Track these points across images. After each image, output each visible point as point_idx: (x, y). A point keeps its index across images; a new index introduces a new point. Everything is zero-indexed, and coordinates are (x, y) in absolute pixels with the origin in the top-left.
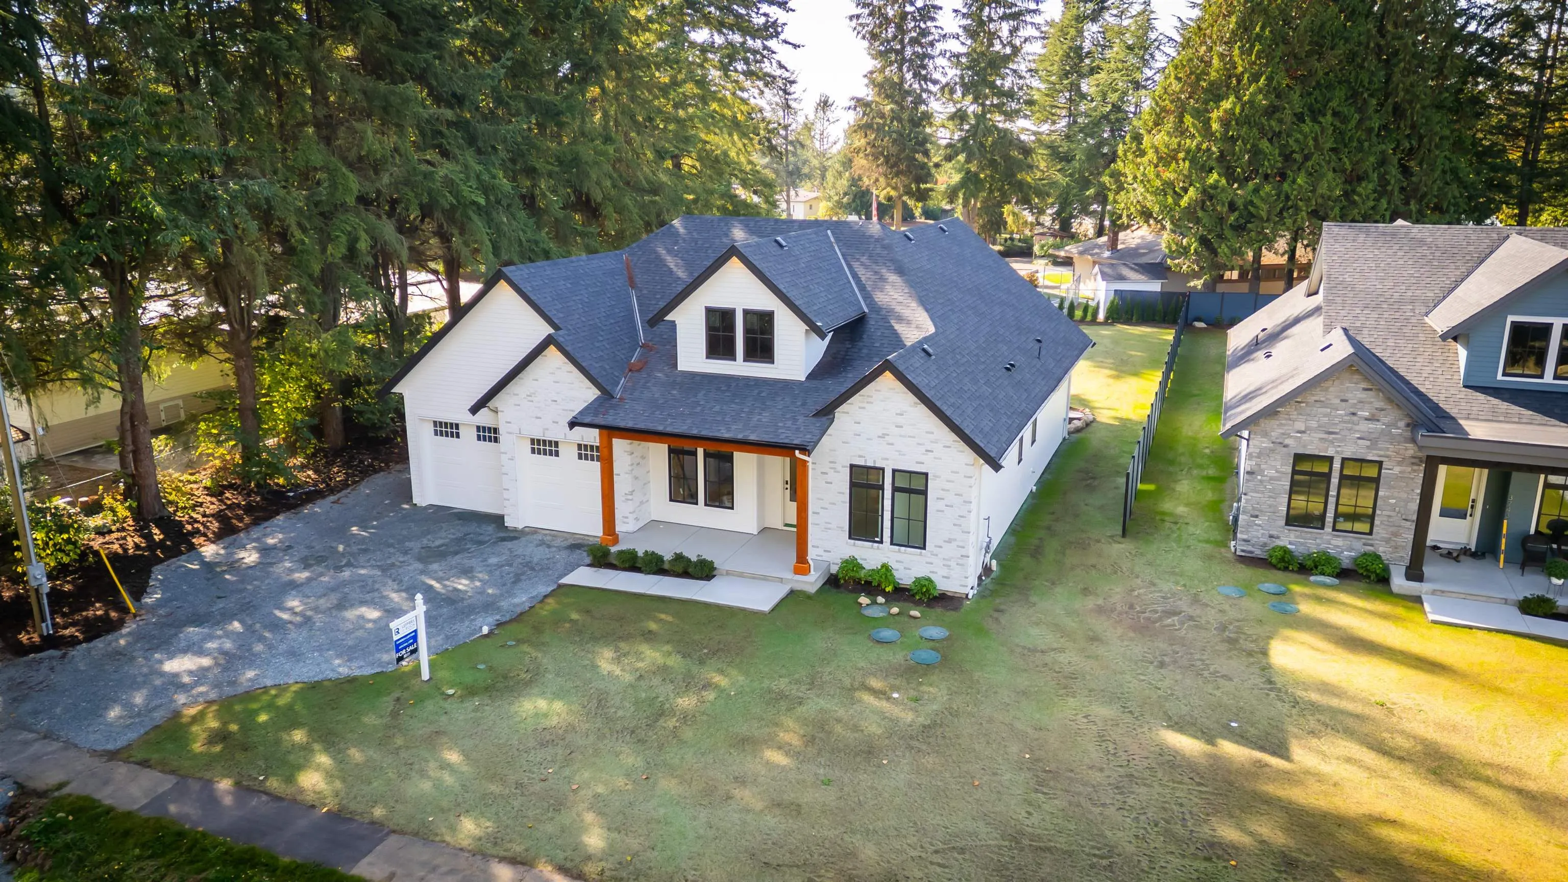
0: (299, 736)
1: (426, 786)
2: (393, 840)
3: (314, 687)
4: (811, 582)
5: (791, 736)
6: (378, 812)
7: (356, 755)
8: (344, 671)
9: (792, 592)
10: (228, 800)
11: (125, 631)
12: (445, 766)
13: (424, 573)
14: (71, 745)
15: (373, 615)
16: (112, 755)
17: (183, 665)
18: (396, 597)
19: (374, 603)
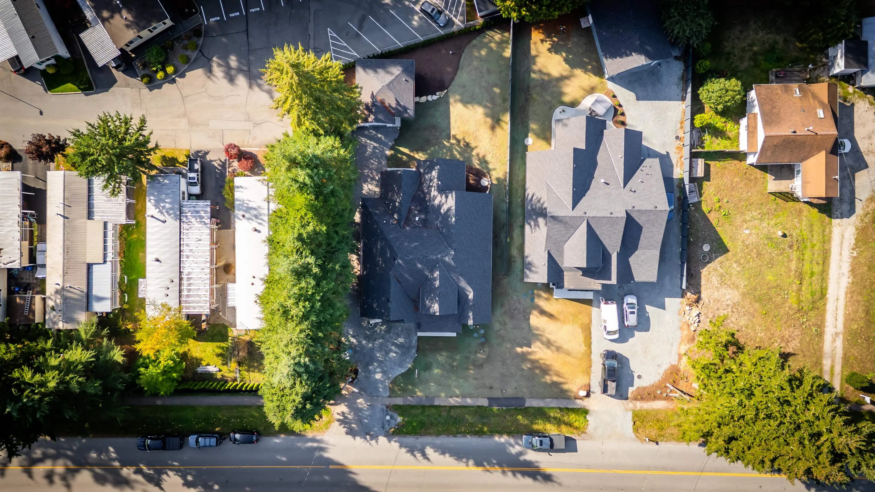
0: (410, 387)
1: (433, 390)
2: (436, 399)
3: (402, 375)
5: (471, 367)
6: (431, 396)
7: (420, 388)
10: (412, 400)
12: (432, 386)
13: (391, 338)
14: (383, 397)
15: (395, 355)
16: (390, 396)
17: (378, 376)
18: (393, 348)
19: (391, 351)
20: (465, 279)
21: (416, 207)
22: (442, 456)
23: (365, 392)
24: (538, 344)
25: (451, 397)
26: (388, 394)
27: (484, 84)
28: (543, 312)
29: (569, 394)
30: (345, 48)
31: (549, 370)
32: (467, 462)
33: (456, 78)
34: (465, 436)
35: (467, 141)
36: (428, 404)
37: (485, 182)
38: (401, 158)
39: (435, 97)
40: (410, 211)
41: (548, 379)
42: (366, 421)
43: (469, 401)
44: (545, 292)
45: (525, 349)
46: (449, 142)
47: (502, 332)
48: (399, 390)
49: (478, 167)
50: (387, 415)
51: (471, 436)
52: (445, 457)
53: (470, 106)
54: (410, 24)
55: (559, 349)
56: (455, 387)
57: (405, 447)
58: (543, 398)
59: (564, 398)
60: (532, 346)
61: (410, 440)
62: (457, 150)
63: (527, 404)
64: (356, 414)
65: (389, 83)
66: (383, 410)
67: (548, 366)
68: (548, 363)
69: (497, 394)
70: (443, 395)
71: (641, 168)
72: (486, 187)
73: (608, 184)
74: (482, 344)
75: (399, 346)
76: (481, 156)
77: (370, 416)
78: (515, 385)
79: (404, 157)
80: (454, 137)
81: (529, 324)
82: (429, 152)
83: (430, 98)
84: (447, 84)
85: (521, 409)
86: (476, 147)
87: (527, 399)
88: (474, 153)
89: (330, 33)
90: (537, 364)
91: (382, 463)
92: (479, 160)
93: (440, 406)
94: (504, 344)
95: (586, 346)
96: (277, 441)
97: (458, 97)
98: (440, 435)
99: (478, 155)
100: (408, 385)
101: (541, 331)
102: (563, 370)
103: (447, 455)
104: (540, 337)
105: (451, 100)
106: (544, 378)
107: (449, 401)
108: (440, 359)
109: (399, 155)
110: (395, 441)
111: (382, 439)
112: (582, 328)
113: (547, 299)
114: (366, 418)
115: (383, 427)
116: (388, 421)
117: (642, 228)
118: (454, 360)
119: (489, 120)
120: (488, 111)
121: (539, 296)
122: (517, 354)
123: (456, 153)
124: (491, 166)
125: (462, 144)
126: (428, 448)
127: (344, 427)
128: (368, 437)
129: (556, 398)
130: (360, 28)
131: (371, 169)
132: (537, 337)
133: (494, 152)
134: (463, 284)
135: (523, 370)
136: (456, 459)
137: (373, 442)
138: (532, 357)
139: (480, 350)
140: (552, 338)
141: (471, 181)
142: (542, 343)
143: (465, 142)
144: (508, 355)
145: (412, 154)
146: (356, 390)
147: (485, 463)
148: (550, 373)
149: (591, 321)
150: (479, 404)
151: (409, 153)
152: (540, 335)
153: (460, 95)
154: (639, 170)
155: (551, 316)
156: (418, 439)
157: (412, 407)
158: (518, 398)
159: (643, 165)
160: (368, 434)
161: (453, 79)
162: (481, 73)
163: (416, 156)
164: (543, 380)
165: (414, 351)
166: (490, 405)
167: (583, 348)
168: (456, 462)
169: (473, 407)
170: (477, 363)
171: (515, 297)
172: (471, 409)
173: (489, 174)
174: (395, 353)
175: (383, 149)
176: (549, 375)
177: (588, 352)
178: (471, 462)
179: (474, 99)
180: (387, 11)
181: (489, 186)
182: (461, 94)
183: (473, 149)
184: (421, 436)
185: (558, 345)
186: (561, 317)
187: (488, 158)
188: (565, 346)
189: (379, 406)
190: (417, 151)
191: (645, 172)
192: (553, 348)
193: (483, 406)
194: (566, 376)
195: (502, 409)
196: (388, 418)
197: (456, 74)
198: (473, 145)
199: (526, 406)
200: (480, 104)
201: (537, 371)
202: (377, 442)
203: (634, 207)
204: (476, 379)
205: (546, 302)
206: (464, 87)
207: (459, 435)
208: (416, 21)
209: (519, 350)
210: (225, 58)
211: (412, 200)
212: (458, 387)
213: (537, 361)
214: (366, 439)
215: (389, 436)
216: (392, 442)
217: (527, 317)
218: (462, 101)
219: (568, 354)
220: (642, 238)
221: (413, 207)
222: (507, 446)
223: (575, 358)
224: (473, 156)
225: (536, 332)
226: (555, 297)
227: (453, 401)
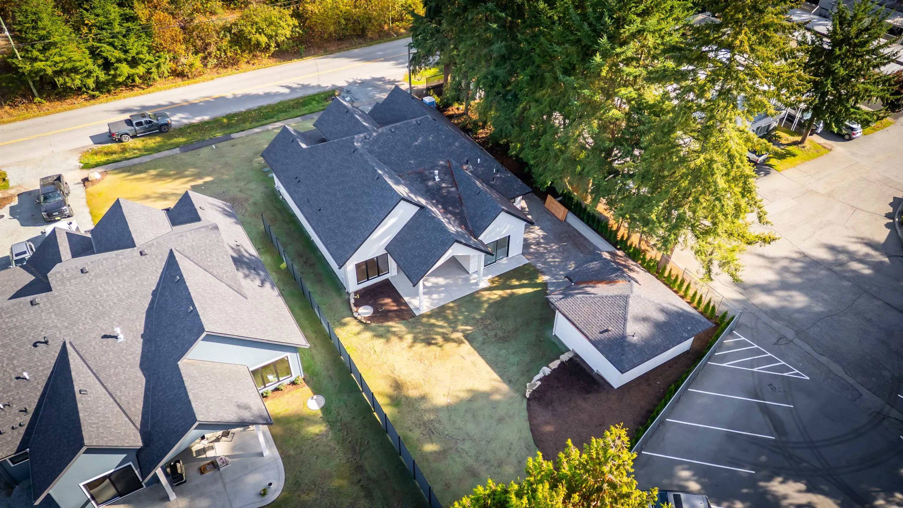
21: (449, 192)
27: (466, 446)
30: (752, 364)
33: (527, 424)
35: (433, 347)
37: (365, 311)
38: (518, 279)
39: (538, 376)
40: (454, 183)
46: (463, 331)
49: (390, 323)
53: (464, 395)
54: (691, 467)
62: (441, 327)
65: (627, 303)
71: (26, 419)
72: (358, 304)
73: (105, 337)
76: (394, 339)
79: (517, 283)
80: (459, 342)
82: (486, 306)
83: (546, 371)
84: (535, 406)
86: (411, 347)
88: (409, 338)
89: (797, 374)
92: (394, 334)
97: (497, 397)
99: (401, 338)
105: (504, 387)
109: (526, 282)
119: (413, 393)
120: (424, 406)
123: (441, 323)
124: (368, 334)
125: (439, 339)
130: (765, 410)
131: (550, 252)
133: (374, 357)
141: (388, 300)
143: (435, 344)
145: (509, 291)
151: (514, 291)
153: (498, 402)
154: (31, 409)
159: (23, 430)
161: (531, 418)
162: (486, 462)
163: (500, 292)
173: (365, 324)
175: (556, 279)
179: (466, 411)
180: (756, 466)
181: (354, 309)
182: (495, 405)
183: (415, 340)
187: (379, 343)
190: (503, 299)
191: (15, 408)
197: (533, 431)
198: (420, 347)
200: (449, 409)
203: (32, 303)
206: (501, 420)
208: (687, 480)
210: (877, 266)
211: (460, 199)
218: (486, 395)
221: (453, 189)
224: (409, 333)
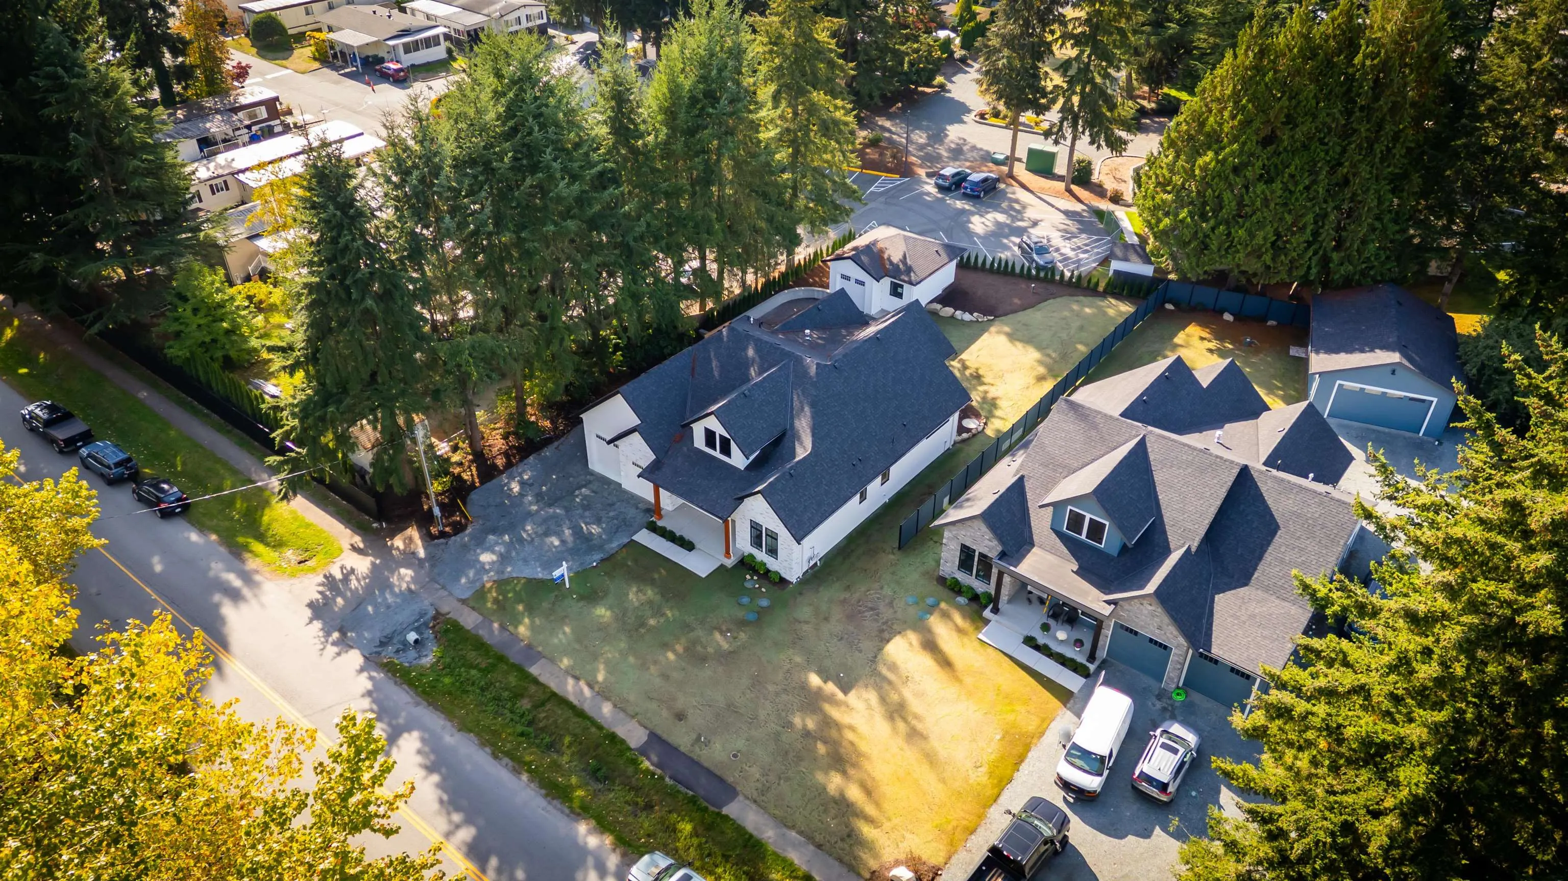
0: (520, 607)
1: (556, 641)
2: (543, 661)
3: (529, 581)
4: (730, 563)
5: (679, 648)
6: (540, 649)
7: (537, 621)
8: (540, 576)
9: (722, 565)
10: (496, 632)
11: (467, 532)
12: (564, 633)
13: (582, 517)
14: (451, 594)
15: (557, 543)
16: (464, 602)
17: (486, 558)
18: (567, 532)
19: (559, 534)
20: (813, 418)
22: (422, 773)
23: (433, 566)
24: (872, 696)
25: (577, 678)
26: (466, 595)
27: (1063, 335)
28: (931, 646)
29: (865, 856)
31: (855, 765)
32: (458, 827)
33: (1021, 313)
34: (517, 772)
35: (981, 373)
36: (514, 658)
37: (971, 423)
39: (967, 317)
41: (834, 782)
42: (370, 609)
43: (607, 709)
44: (964, 617)
45: (830, 687)
47: (805, 627)
48: (496, 601)
49: (976, 404)
50: (417, 630)
51: (531, 780)
52: (425, 778)
53: (1019, 345)
55: (914, 735)
56: (607, 663)
57: (374, 701)
58: (784, 823)
59: (840, 860)
60: (853, 694)
61: (401, 696)
63: (732, 810)
64: (369, 589)
66: (422, 615)
67: (860, 754)
68: (863, 747)
69: (682, 738)
70: (566, 662)
72: (968, 431)
74: (742, 624)
75: (581, 537)
76: (991, 395)
77: (388, 607)
78: (740, 744)
80: (962, 361)
81: (881, 649)
83: (959, 314)
84: (1000, 312)
85: (706, 810)
86: (991, 384)
87: (741, 798)
90: (834, 733)
91: (289, 696)
92: (984, 398)
93: (536, 681)
94: (791, 652)
95: (991, 774)
96: (194, 537)
97: (1007, 330)
98: (470, 731)
99: (986, 393)
100: (520, 601)
101: (900, 677)
102: (889, 789)
103: (435, 778)
104: (886, 687)
105: (993, 329)
106: (826, 773)
107: (566, 684)
108: (631, 596)
110: (371, 678)
111: (355, 658)
112: (1006, 734)
113: (960, 631)
114: (376, 606)
115: (382, 644)
116: (405, 643)
117: (1277, 527)
118: (658, 612)
119: (1041, 370)
120: (1047, 361)
121: (946, 616)
122: (804, 687)
124: (999, 413)
125: (969, 372)
126: (415, 734)
127: (320, 593)
128: (336, 635)
129: (819, 846)
132: (881, 684)
133: (1020, 403)
134: (803, 425)
135: (789, 725)
136: (441, 802)
137: (332, 650)
138: (834, 713)
139: (729, 631)
140: (915, 705)
142: (883, 700)
143: (977, 372)
144: (780, 676)
146: (422, 553)
147: (494, 862)
148: (851, 772)
149: (1042, 734)
150: (621, 732)
152: (890, 683)
153: (1011, 329)
155: (945, 663)
156: (417, 704)
157: (480, 645)
158: (721, 780)
160: (343, 631)
161: (1013, 312)
162: (1068, 324)
164: (820, 777)
165: (598, 556)
166: (643, 751)
167: (980, 777)
168: (436, 806)
169: (600, 728)
170: (699, 648)
171: (887, 591)
172: (593, 730)
173: (987, 418)
174: (563, 542)
176: (844, 773)
177: (990, 792)
178: (466, 834)
179: (1033, 342)
181: (974, 431)
182: (1015, 330)
183: (982, 384)
184: (430, 704)
185: (919, 726)
186: (968, 680)
187: (1002, 404)
188: (935, 743)
189: (426, 603)
192: (901, 725)
193: (623, 742)
194: (886, 806)
195: (661, 778)
196: (412, 636)
197: (1023, 310)
198: (987, 380)
199: (725, 811)
201: (821, 749)
202: (339, 654)
204: (665, 677)
205: (954, 634)
206: (1026, 325)
207: (506, 760)
209: (815, 680)
212: (611, 669)
213: (838, 726)
214: (328, 634)
215: (372, 661)
216: (365, 674)
217: (886, 635)
218: (1010, 335)
219: (931, 759)
220: (1269, 557)
222: (590, 861)
223: (943, 781)
224: (976, 390)
225: (884, 671)
226: (981, 636)
227: (571, 689)
